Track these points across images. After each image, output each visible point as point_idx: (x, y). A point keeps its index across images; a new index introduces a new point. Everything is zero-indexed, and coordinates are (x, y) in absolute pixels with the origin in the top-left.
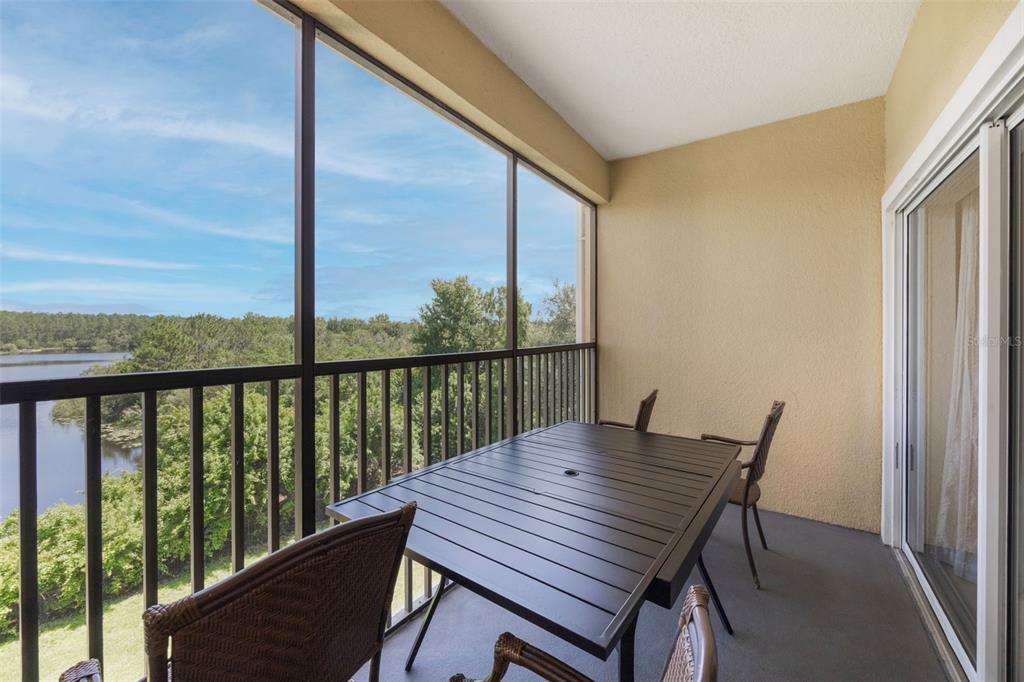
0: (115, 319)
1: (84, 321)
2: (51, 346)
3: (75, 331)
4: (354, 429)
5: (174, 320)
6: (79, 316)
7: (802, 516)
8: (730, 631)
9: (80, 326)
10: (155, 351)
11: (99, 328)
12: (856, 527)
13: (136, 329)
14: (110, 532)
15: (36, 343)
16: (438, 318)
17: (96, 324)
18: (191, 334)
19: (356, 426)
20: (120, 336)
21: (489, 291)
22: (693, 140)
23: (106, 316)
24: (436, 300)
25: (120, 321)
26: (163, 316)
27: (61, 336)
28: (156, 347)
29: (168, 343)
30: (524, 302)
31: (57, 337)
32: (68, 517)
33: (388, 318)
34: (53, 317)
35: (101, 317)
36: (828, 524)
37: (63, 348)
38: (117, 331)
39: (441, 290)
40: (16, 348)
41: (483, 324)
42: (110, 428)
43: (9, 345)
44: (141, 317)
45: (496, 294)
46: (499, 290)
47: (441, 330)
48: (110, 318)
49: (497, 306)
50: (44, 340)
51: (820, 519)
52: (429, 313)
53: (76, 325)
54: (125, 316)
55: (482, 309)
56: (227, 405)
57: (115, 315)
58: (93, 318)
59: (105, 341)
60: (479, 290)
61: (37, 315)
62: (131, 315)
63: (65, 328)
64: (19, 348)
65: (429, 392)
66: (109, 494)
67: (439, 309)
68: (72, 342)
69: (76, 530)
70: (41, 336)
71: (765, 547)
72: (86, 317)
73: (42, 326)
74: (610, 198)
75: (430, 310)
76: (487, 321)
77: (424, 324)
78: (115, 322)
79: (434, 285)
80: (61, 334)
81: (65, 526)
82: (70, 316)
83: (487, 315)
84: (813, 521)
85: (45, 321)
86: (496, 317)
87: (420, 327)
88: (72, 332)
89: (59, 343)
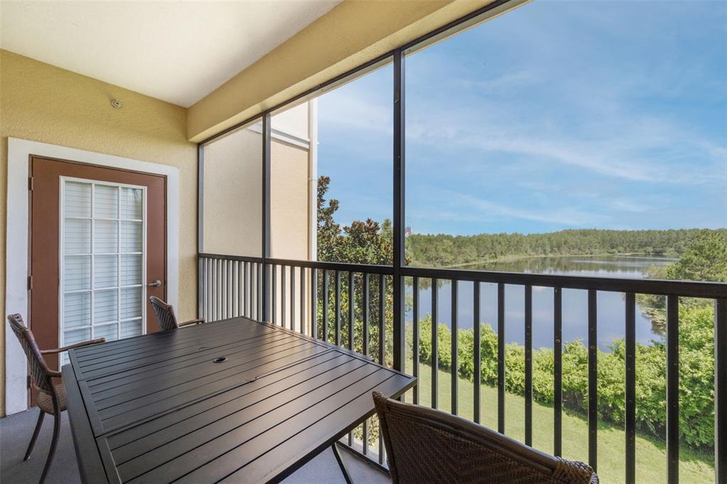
0: (681, 233)
1: (658, 235)
2: (637, 252)
3: (652, 242)
6: (654, 232)
9: (655, 238)
10: (695, 259)
11: (668, 239)
15: (628, 249)
17: (666, 237)
20: (685, 246)
23: (674, 231)
25: (685, 234)
27: (643, 245)
28: (696, 255)
29: (708, 253)
31: (640, 246)
35: (670, 232)
37: (644, 253)
38: (683, 242)
40: (617, 252)
43: (614, 250)
48: (677, 233)
50: (633, 248)
53: (653, 238)
54: (689, 231)
57: (681, 230)
58: (664, 233)
59: (672, 249)
61: (630, 232)
62: (694, 230)
63: (645, 240)
64: (619, 252)
68: (650, 249)
70: (631, 245)
72: (660, 232)
73: (632, 239)
78: (681, 234)
80: (643, 244)
82: (648, 232)
85: (633, 236)
88: (650, 242)
89: (641, 250)
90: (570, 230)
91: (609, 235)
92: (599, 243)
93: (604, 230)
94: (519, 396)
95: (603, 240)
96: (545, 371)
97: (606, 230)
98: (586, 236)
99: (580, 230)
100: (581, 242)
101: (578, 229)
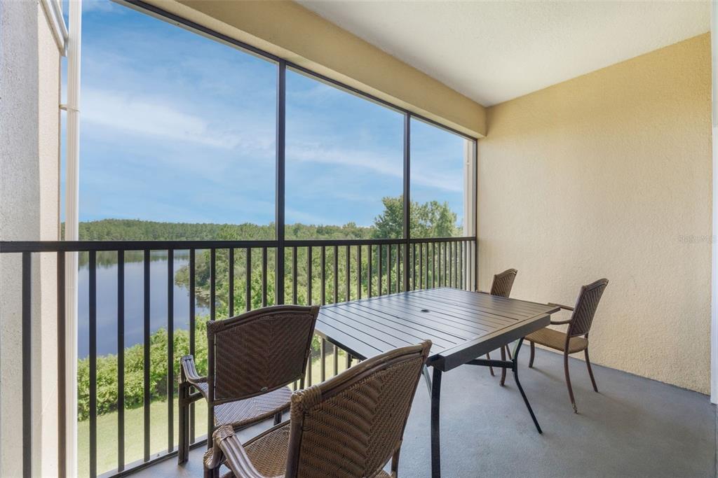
0: (204, 226)
1: (189, 227)
3: (185, 233)
4: (331, 299)
5: (232, 226)
6: (187, 224)
7: (639, 374)
8: (540, 431)
9: (187, 230)
11: (196, 231)
12: (688, 388)
13: (214, 232)
14: (201, 348)
16: (388, 224)
17: (194, 229)
18: (241, 235)
19: (332, 297)
21: (424, 205)
22: (547, 86)
24: (387, 212)
25: (206, 227)
26: (226, 224)
30: (451, 212)
32: (181, 336)
33: (355, 225)
34: (176, 225)
36: (663, 383)
39: (390, 205)
41: (420, 228)
42: (201, 289)
44: (217, 225)
45: (429, 207)
46: (431, 203)
47: (389, 233)
48: (202, 226)
49: (430, 215)
51: (655, 378)
52: (381, 221)
55: (419, 218)
56: (259, 279)
57: (204, 224)
58: (193, 226)
60: (417, 204)
63: (181, 231)
65: (381, 276)
66: (200, 326)
67: (388, 218)
69: (185, 344)
71: (596, 389)
72: (190, 225)
73: (171, 230)
74: (486, 134)
75: (382, 219)
76: (422, 226)
77: (378, 229)
78: (204, 228)
79: (384, 201)
81: (180, 341)
83: (422, 222)
84: (649, 379)
85: (172, 228)
86: (429, 223)
87: (375, 231)
90: (112, 220)
91: (152, 226)
92: (143, 234)
93: (147, 222)
94: (106, 414)
95: (147, 232)
96: (134, 371)
97: (149, 221)
98: (129, 226)
99: (123, 220)
100: (126, 233)
101: (121, 219)
